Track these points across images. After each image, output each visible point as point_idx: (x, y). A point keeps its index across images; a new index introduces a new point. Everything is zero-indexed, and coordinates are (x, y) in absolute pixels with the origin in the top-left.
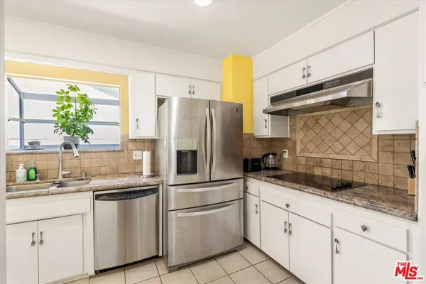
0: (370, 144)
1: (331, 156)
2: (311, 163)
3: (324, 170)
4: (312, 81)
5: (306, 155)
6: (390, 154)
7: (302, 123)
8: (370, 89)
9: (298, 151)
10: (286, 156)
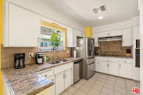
0: (118, 48)
1: (110, 51)
2: (105, 52)
3: (109, 53)
4: (110, 36)
5: (104, 51)
6: (122, 50)
7: (103, 44)
8: (122, 39)
9: (102, 50)
10: (99, 51)
